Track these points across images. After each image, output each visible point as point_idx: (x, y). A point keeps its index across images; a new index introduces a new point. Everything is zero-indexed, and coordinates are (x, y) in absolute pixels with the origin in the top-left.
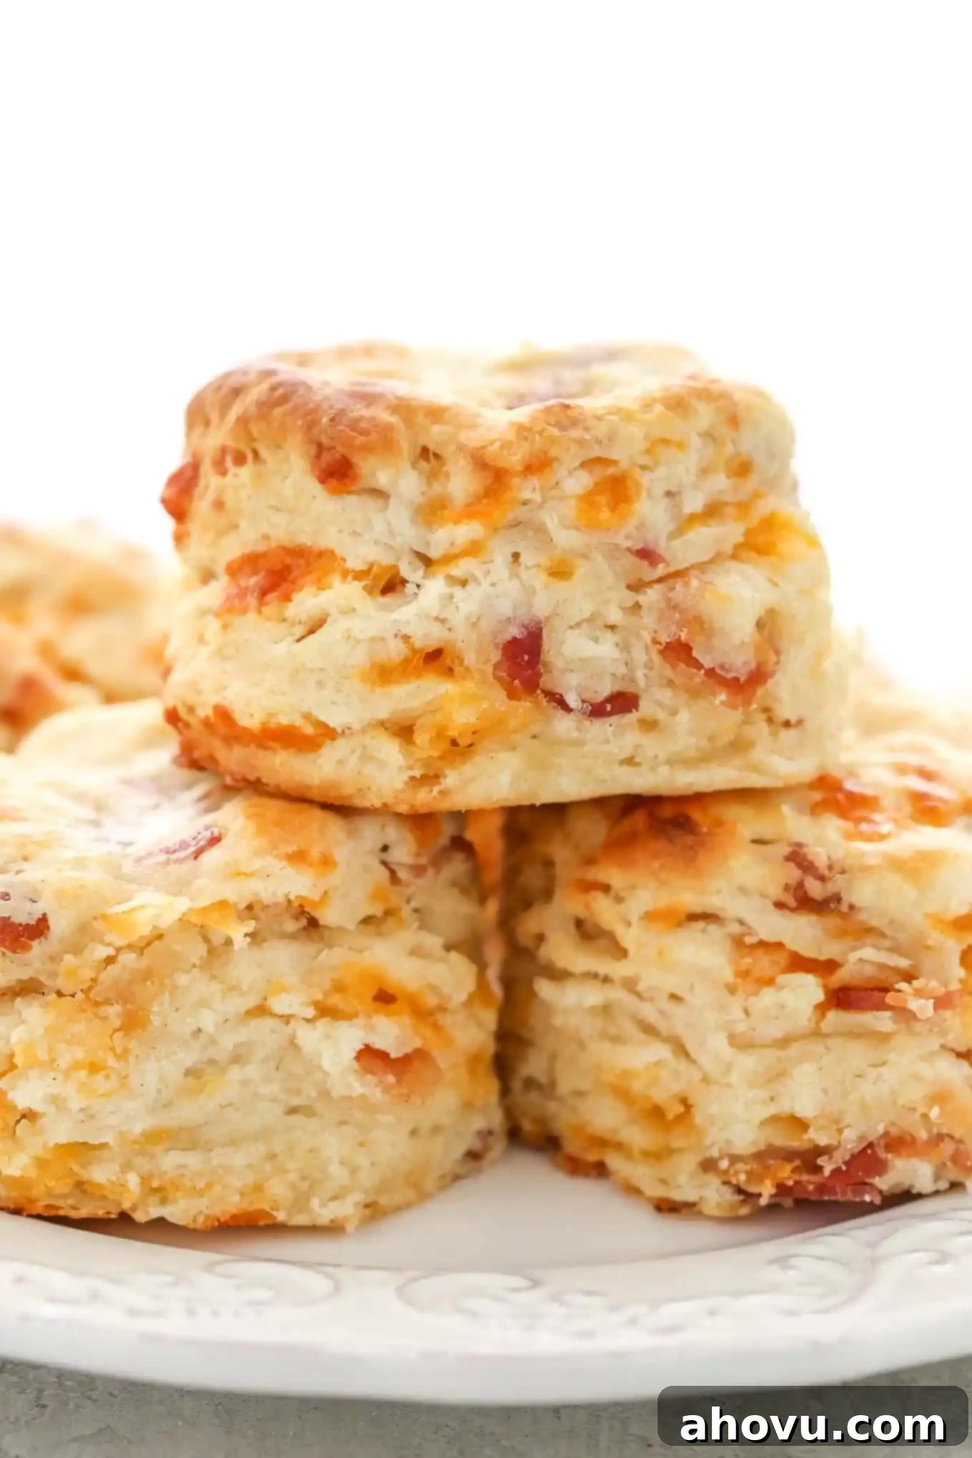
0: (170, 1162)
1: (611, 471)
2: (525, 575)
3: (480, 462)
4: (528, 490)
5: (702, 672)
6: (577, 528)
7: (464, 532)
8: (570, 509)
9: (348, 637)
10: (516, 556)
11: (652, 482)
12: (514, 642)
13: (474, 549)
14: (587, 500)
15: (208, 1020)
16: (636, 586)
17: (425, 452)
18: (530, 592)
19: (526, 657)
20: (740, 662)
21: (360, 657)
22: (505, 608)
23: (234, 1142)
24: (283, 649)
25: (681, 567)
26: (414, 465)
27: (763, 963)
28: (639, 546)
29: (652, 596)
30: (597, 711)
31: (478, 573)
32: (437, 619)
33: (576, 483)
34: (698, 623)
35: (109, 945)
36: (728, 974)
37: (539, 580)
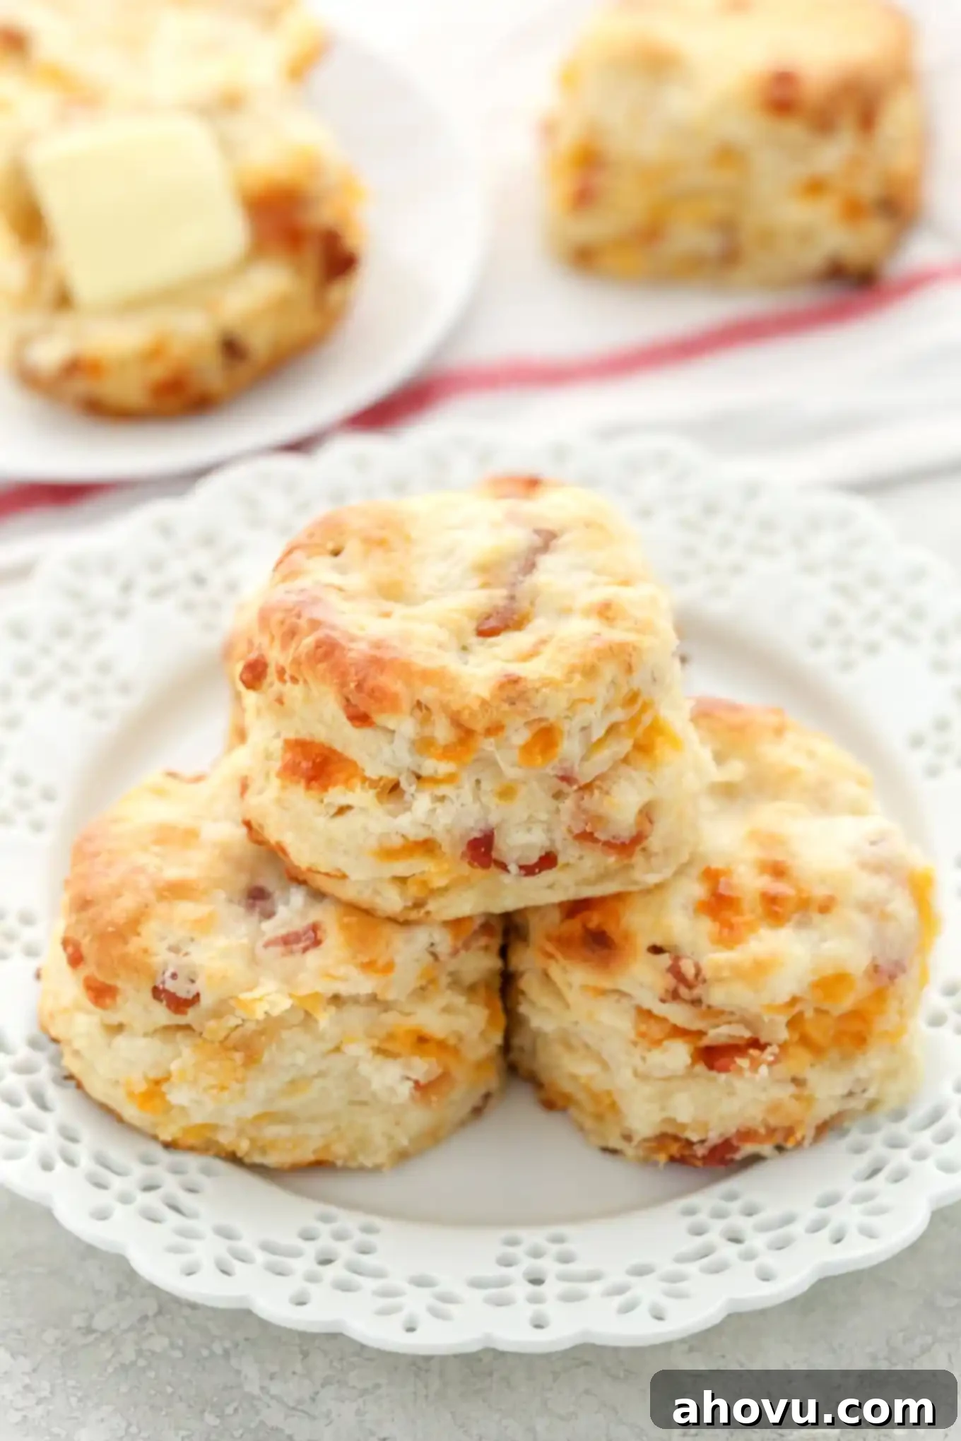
0: (272, 1131)
1: (543, 724)
2: (484, 799)
3: (456, 721)
4: (488, 745)
5: (600, 844)
6: (520, 767)
7: (444, 768)
8: (515, 755)
9: (365, 829)
10: (478, 782)
11: (571, 727)
12: (476, 840)
13: (451, 779)
14: (527, 749)
15: (300, 1058)
16: (558, 795)
17: (419, 704)
18: (486, 809)
19: (483, 850)
20: (626, 833)
21: (373, 843)
22: (470, 822)
23: (313, 1119)
24: (321, 822)
25: (588, 780)
26: (411, 714)
27: (656, 1030)
28: (560, 774)
29: (568, 804)
30: (528, 870)
31: (453, 797)
32: (424, 825)
33: (519, 736)
34: (598, 819)
35: (237, 1017)
36: (632, 1035)
37: (492, 801)
